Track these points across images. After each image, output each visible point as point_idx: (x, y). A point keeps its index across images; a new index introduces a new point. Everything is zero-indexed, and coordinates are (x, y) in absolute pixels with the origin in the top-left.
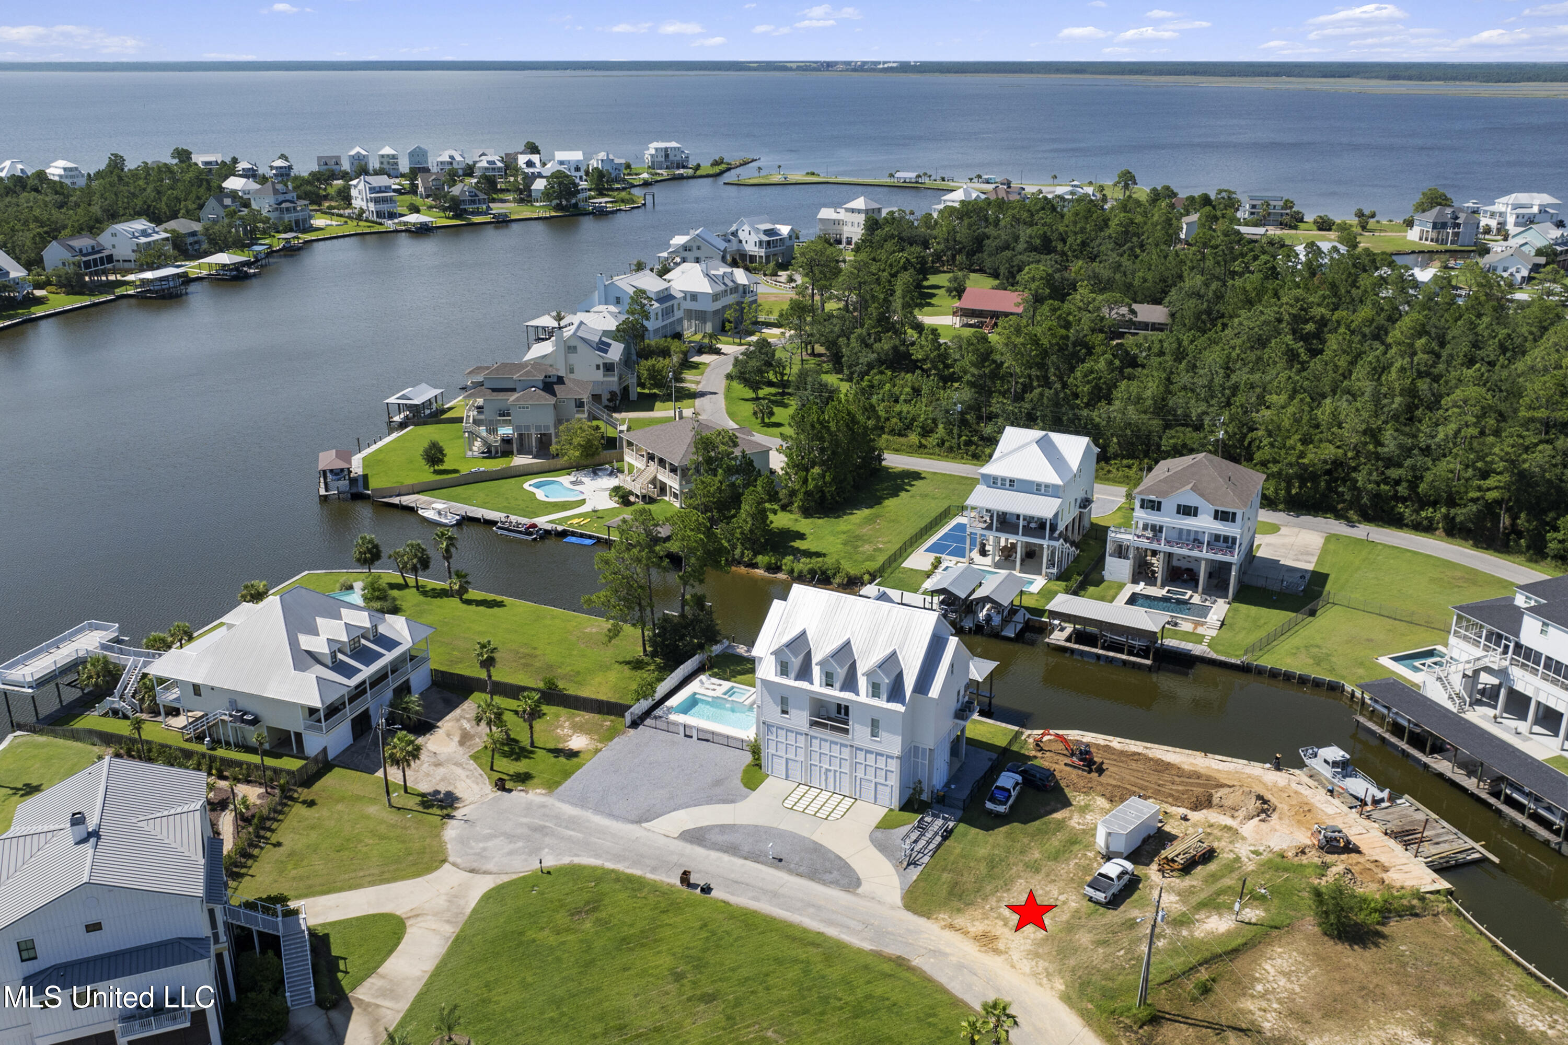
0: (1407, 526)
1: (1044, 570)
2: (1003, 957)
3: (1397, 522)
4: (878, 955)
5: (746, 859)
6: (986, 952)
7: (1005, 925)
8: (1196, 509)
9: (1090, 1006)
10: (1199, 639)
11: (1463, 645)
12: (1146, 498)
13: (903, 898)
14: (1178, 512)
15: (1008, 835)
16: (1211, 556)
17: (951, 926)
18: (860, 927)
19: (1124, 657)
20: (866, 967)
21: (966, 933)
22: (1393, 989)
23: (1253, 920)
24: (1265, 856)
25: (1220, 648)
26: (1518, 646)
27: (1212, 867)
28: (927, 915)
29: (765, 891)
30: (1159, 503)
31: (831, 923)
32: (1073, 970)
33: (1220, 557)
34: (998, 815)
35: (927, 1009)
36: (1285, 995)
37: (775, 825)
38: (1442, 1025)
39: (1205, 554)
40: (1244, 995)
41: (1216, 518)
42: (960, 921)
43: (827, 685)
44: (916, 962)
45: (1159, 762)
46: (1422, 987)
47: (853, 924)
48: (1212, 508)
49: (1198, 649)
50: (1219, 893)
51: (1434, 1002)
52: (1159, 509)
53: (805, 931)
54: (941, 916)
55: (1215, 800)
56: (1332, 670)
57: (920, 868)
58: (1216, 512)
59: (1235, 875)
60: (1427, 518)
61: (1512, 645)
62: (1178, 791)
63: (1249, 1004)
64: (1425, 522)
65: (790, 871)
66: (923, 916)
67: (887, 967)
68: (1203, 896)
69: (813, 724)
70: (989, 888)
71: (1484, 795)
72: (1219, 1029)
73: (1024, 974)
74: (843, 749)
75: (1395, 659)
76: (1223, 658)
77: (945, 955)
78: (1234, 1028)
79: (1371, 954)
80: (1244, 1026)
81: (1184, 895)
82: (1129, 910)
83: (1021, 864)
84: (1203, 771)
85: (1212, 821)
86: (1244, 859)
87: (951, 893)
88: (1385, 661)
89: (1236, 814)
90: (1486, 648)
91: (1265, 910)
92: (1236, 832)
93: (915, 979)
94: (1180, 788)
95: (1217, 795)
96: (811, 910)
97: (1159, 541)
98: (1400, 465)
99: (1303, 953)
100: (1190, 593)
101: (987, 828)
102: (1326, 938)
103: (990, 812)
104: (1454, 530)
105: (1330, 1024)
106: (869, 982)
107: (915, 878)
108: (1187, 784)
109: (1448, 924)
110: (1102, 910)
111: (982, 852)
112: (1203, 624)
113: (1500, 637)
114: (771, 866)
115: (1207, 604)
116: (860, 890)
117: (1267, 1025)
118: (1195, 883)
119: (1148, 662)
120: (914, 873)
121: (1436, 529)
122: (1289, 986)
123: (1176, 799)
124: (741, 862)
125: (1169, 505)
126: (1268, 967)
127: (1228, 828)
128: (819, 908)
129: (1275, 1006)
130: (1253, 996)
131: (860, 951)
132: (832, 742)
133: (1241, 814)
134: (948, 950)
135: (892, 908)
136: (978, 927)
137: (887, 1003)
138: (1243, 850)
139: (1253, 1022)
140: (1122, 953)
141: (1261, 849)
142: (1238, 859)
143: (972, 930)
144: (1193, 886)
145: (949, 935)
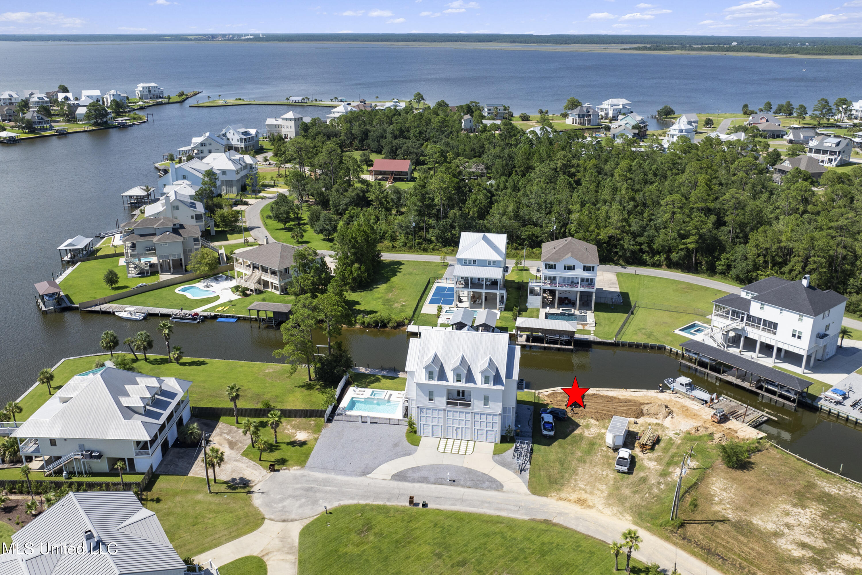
0: (648, 265)
1: (498, 306)
2: (595, 509)
3: (643, 264)
4: (533, 520)
5: (435, 484)
6: (584, 508)
7: (586, 492)
8: (574, 266)
9: (649, 525)
10: (588, 332)
11: (720, 319)
12: (548, 263)
13: (529, 489)
14: (565, 269)
15: (560, 446)
16: (582, 290)
17: (561, 499)
18: (516, 509)
19: (559, 346)
20: (532, 528)
21: (570, 501)
22: (770, 487)
23: (695, 467)
24: (682, 435)
25: (601, 336)
26: (749, 317)
27: (662, 444)
28: (545, 495)
29: (457, 500)
30: (555, 265)
31: (501, 509)
32: (631, 508)
33: (587, 290)
34: (550, 437)
35: (575, 544)
36: (729, 500)
37: (440, 463)
38: (800, 499)
39: (579, 289)
40: (712, 504)
41: (584, 270)
42: (563, 495)
43: (457, 381)
44: (555, 521)
45: (607, 397)
46: (782, 483)
47: (512, 507)
48: (582, 265)
49: (592, 338)
50: (673, 457)
51: (790, 490)
52: (555, 268)
53: (490, 516)
54: (553, 494)
55: (645, 412)
56: (657, 340)
57: (528, 472)
58: (584, 267)
59: (674, 446)
60: (657, 260)
61: (745, 317)
62: (625, 410)
63: (717, 508)
64: (657, 262)
65: (462, 486)
66: (544, 496)
67: (543, 526)
68: (667, 459)
69: (448, 403)
70: (567, 475)
71: (755, 390)
72: (712, 522)
73: (609, 515)
74: (467, 415)
75: (681, 330)
76: (605, 341)
77: (566, 514)
78: (718, 521)
79: (752, 472)
80: (721, 519)
81: (658, 460)
82: (638, 474)
83: (575, 460)
84: (630, 398)
85: (649, 422)
86: (673, 438)
87: (550, 482)
88: (677, 332)
89: (658, 417)
91: (698, 461)
92: (662, 426)
93: (560, 530)
94: (625, 408)
95: (645, 408)
96: (486, 505)
97: (555, 284)
98: (642, 236)
99: (724, 479)
100: (573, 310)
101: (549, 445)
102: (730, 469)
103: (546, 436)
104: (671, 265)
105: (756, 510)
106: (538, 537)
107: (528, 477)
108: (627, 406)
109: (774, 452)
110: (626, 476)
111: (553, 457)
112: (586, 324)
113: (738, 312)
114: (451, 485)
115: (583, 314)
116: (504, 489)
117: (730, 516)
118: (659, 454)
119: (572, 347)
120: (527, 475)
121: (662, 265)
122: (729, 495)
123: (627, 414)
124: (433, 486)
125: (560, 266)
126: (714, 488)
127: (658, 424)
128: (489, 503)
129: (728, 506)
130: (716, 504)
131: (524, 521)
132: (460, 412)
133: (661, 416)
134: (567, 511)
135: (526, 495)
136: (574, 496)
137: (554, 545)
138: (671, 434)
139: (723, 516)
140: (647, 495)
141: (678, 432)
142: (671, 439)
143: (571, 498)
144: (659, 456)
145: (561, 503)
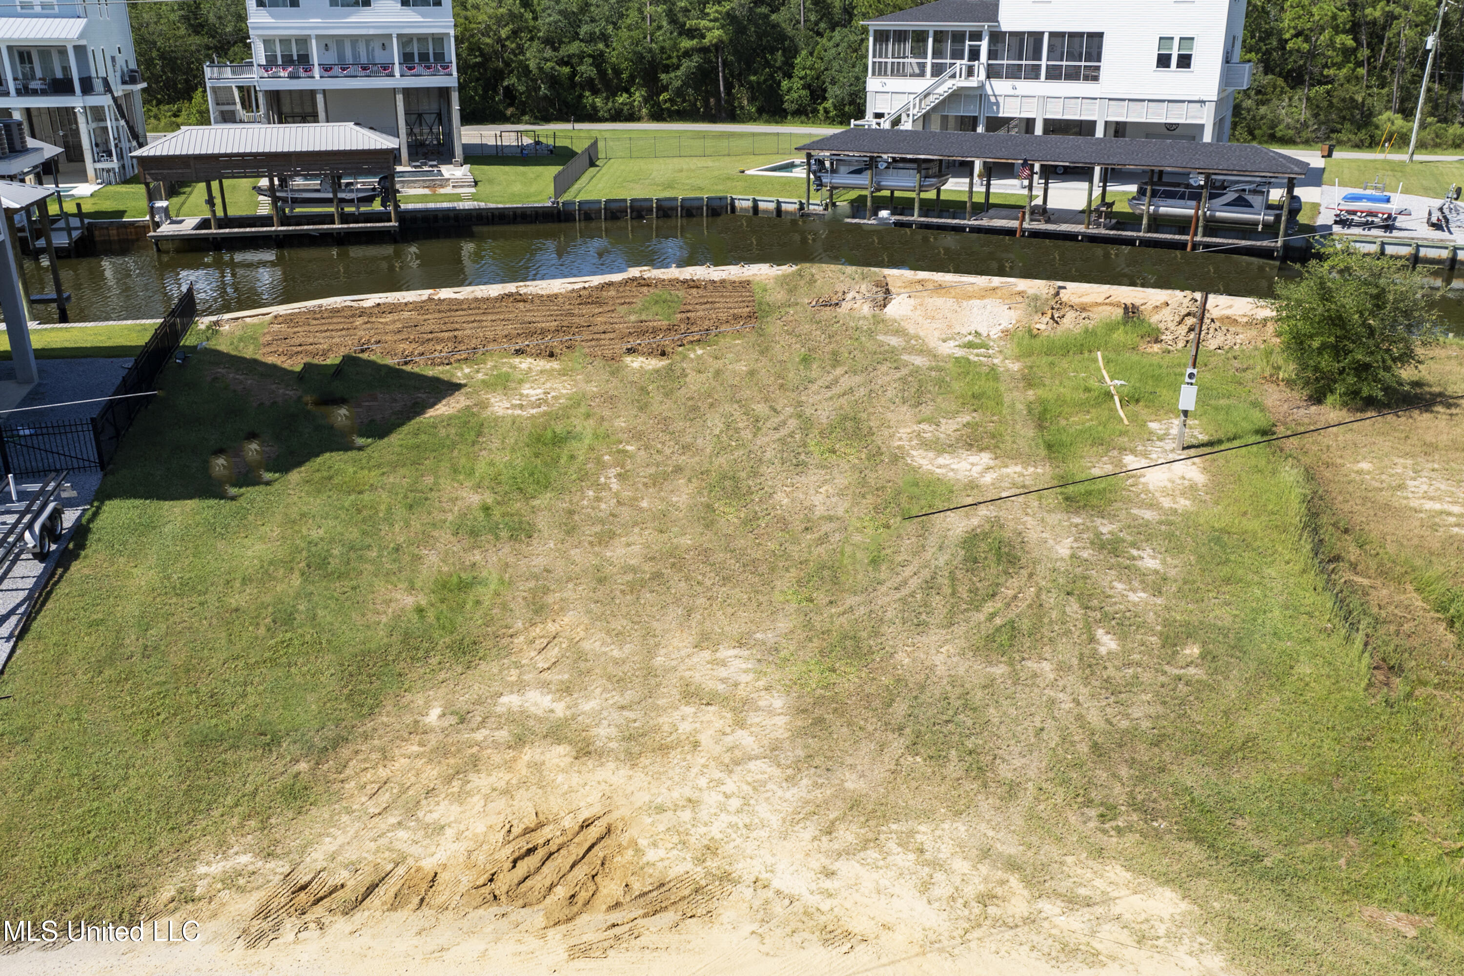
1: (91, 167)
10: (458, 198)
11: (894, 84)
14: (334, 4)
16: (411, 81)
19: (337, 226)
24: (1002, 344)
25: (500, 199)
26: (997, 37)
33: (425, 81)
39: (399, 80)
41: (405, 4)
49: (467, 205)
52: (295, 4)
59: (1008, 382)
60: (625, 104)
61: (984, 45)
64: (626, 110)
71: (1111, 234)
75: (764, 170)
76: (517, 205)
88: (753, 172)
90: (938, 70)
97: (308, 69)
104: (664, 113)
112: (442, 184)
113: (958, 37)
115: (427, 169)
119: (392, 225)
121: (640, 118)
